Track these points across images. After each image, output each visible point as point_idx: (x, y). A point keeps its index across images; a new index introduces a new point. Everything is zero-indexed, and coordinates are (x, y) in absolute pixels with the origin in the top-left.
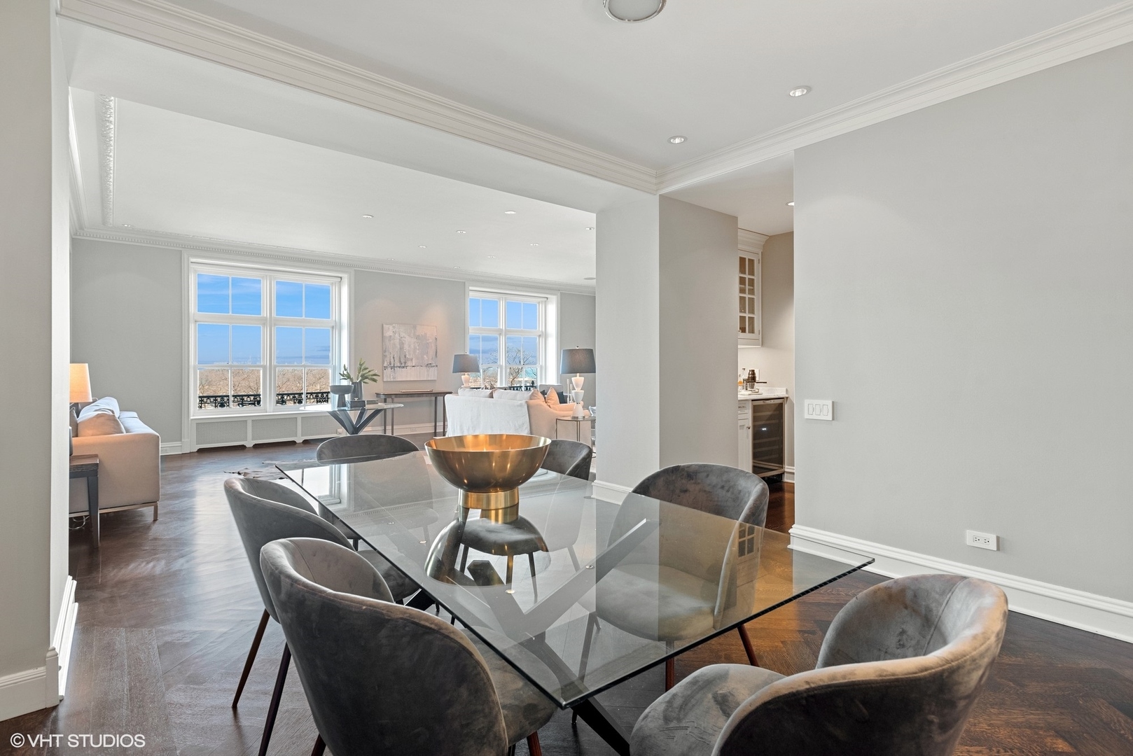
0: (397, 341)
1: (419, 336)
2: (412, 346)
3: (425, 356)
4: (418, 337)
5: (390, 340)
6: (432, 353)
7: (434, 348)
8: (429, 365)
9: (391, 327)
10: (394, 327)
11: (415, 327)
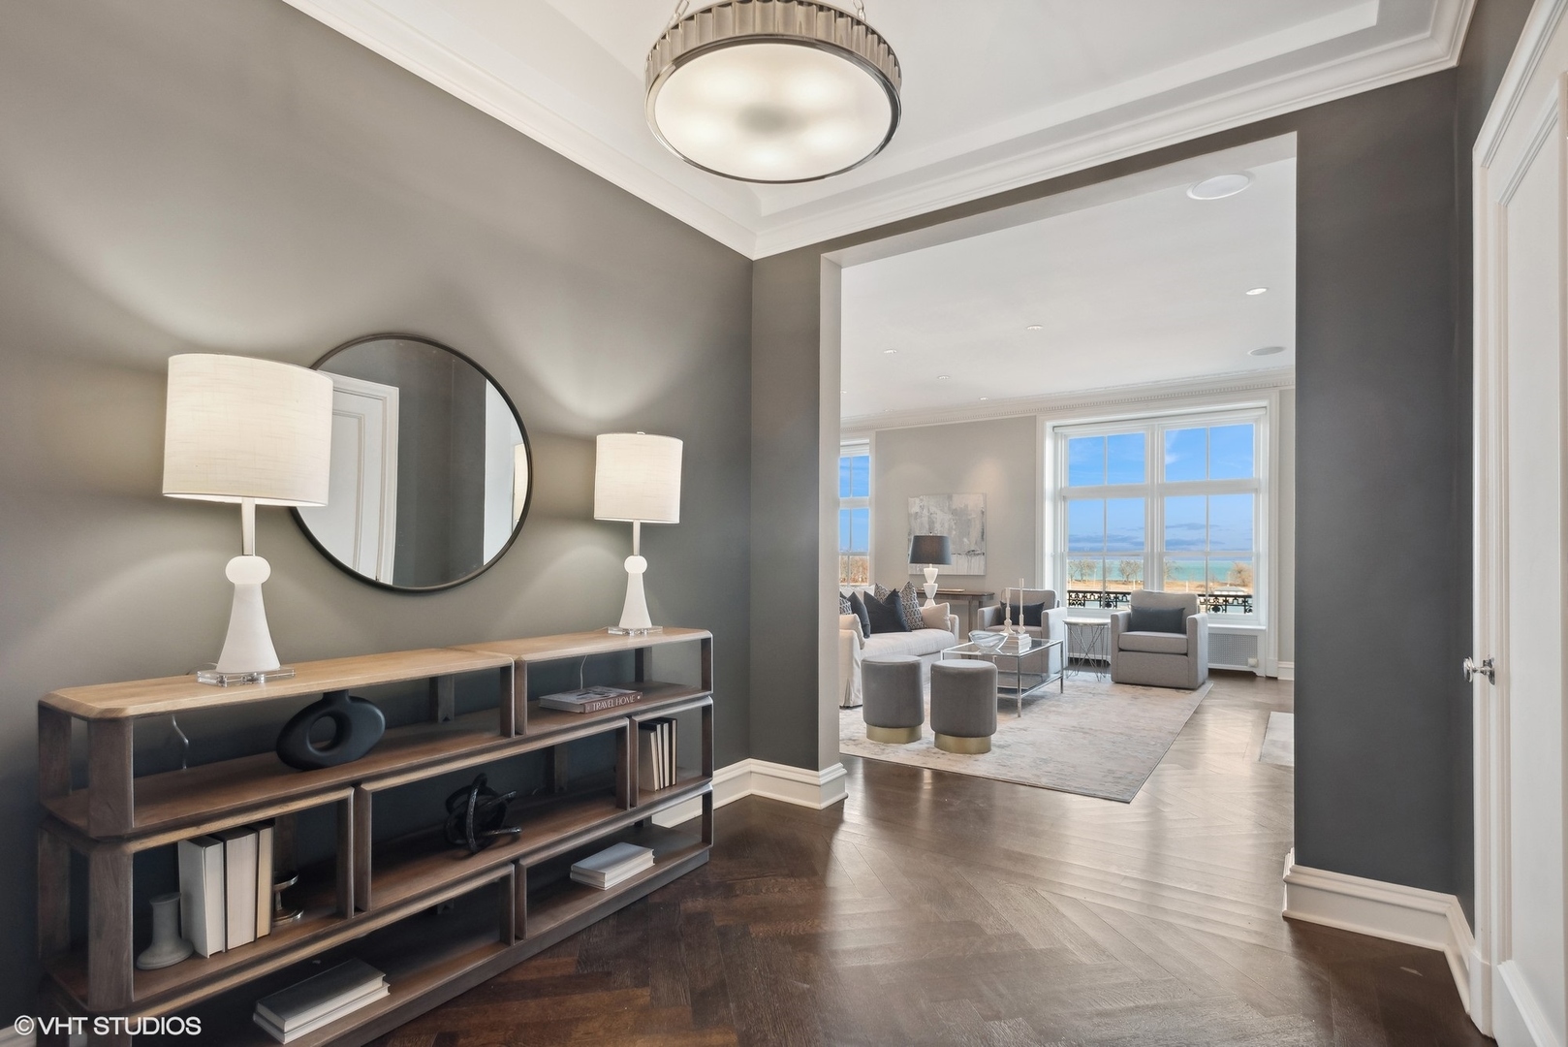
0: (925, 520)
1: (956, 509)
2: (946, 526)
3: (965, 540)
4: (954, 512)
5: (916, 519)
6: (975, 533)
7: (978, 527)
8: (971, 553)
9: (917, 500)
10: (922, 500)
11: (950, 497)
